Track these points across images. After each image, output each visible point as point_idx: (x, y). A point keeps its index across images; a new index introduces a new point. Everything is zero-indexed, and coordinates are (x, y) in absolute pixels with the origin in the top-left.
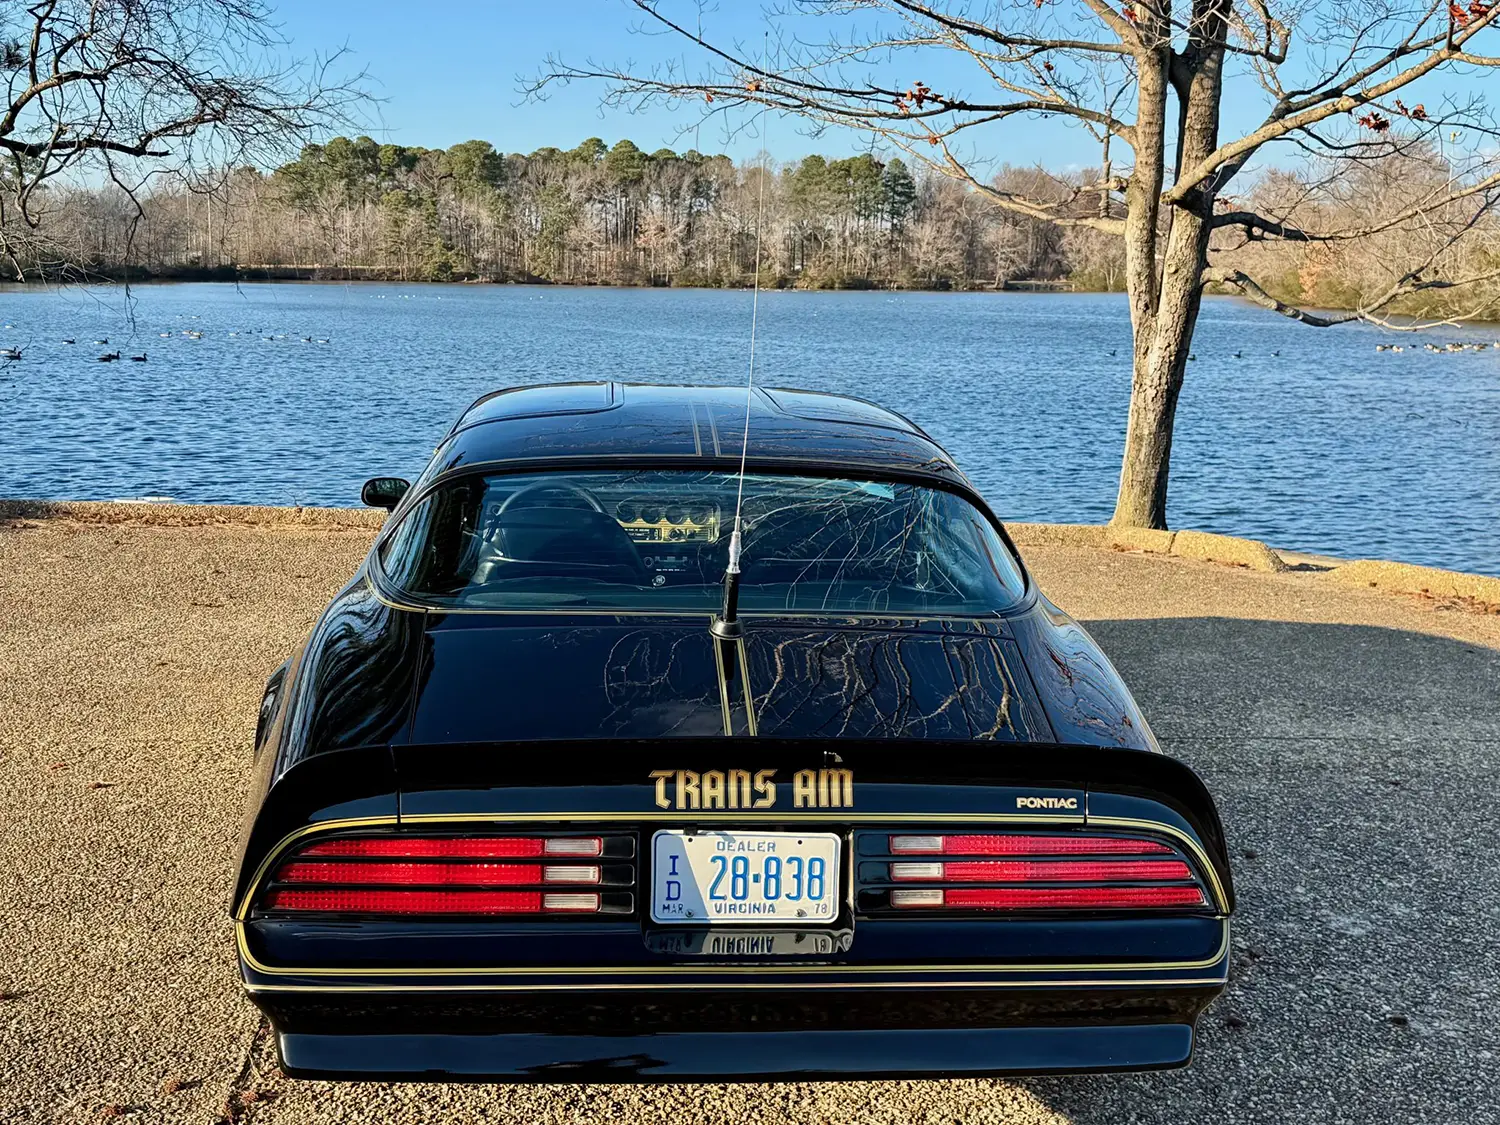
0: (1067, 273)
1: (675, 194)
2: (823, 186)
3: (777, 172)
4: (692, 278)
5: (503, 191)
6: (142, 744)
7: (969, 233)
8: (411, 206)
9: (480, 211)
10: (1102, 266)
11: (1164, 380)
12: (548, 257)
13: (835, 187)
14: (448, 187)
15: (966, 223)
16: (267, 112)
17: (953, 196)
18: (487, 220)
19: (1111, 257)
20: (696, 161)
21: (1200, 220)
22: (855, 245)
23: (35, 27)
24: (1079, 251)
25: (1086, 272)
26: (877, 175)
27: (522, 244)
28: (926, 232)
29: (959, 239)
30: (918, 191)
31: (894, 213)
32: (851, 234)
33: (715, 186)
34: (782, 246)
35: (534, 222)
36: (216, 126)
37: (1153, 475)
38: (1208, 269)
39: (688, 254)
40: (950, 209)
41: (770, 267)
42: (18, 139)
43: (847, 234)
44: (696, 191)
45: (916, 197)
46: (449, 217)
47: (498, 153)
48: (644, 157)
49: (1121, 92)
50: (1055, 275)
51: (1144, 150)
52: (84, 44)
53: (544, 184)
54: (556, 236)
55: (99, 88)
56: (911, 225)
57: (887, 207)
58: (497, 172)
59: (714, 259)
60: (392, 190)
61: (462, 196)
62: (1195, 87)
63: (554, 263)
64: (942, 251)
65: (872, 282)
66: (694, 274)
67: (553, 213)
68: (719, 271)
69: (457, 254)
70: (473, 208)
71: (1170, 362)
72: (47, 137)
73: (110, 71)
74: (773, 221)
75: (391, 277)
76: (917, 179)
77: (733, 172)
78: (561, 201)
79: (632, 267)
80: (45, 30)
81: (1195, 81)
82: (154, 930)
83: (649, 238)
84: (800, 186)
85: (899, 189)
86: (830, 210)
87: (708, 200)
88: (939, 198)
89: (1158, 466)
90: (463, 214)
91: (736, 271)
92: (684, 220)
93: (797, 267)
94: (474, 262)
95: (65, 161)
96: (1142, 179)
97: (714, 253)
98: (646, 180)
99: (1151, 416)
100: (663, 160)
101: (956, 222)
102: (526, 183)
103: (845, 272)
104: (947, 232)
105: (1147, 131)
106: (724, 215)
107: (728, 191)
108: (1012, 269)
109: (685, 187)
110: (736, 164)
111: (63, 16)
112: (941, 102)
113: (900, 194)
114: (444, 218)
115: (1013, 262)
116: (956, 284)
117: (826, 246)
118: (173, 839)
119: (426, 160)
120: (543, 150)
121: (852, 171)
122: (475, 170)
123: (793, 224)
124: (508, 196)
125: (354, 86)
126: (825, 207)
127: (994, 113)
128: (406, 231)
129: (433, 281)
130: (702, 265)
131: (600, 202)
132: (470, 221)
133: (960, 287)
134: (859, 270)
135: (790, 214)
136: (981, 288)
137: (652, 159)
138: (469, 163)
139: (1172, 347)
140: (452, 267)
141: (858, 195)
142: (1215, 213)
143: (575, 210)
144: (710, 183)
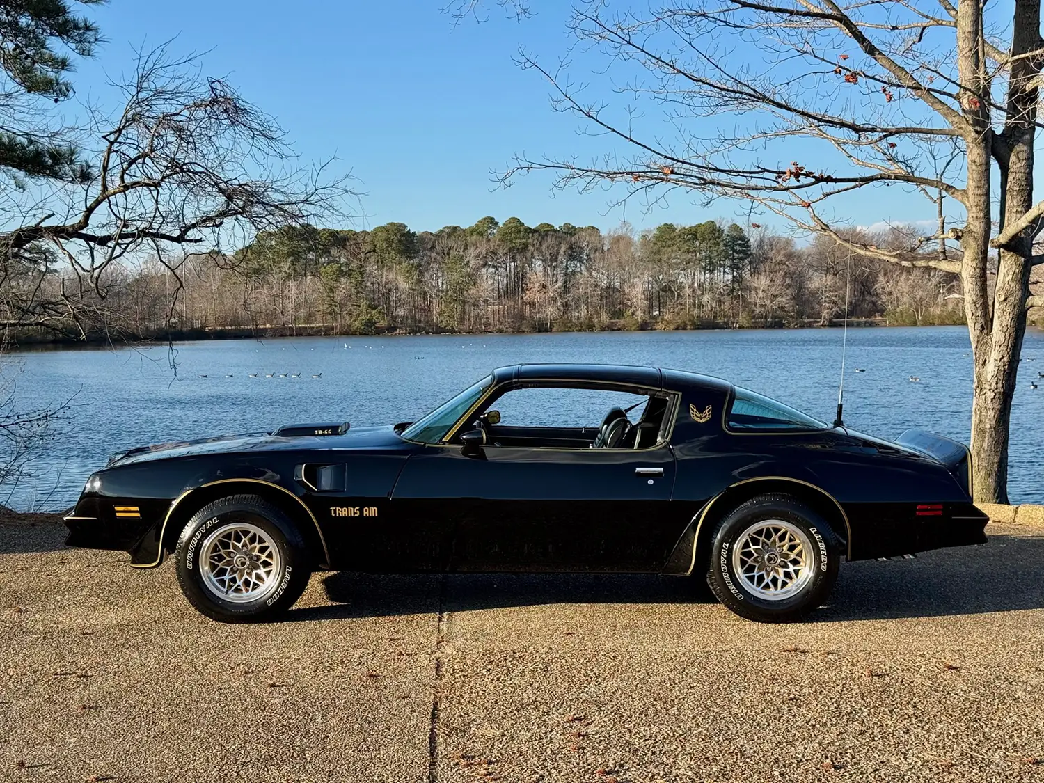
0: (882, 312)
1: (554, 258)
2: (675, 248)
3: (637, 238)
4: (569, 325)
5: (416, 261)
6: (272, 661)
7: (796, 281)
8: (343, 276)
9: (399, 278)
10: (911, 305)
11: (1000, 385)
12: (453, 311)
13: (685, 247)
14: (372, 260)
15: (794, 274)
16: (276, 206)
17: (782, 252)
18: (403, 284)
19: (918, 297)
20: (570, 231)
21: (1023, 259)
22: (703, 294)
23: (106, 149)
24: (891, 293)
25: (898, 310)
26: (719, 238)
27: (431, 302)
28: (762, 282)
29: (789, 286)
30: (753, 249)
31: (734, 267)
32: (699, 286)
33: (586, 251)
34: (643, 297)
35: (440, 284)
36: (237, 219)
37: (996, 461)
38: (1031, 297)
39: (566, 305)
40: (780, 263)
41: (633, 314)
42: (90, 233)
43: (696, 285)
44: (571, 255)
45: (752, 254)
46: (373, 284)
47: (411, 232)
48: (528, 230)
49: (948, 164)
50: (871, 313)
51: (974, 208)
52: (144, 161)
53: (449, 254)
54: (458, 295)
55: (155, 193)
56: (748, 277)
57: (728, 263)
58: (411, 246)
59: (587, 308)
60: (328, 264)
61: (383, 267)
62: (1013, 158)
63: (457, 315)
64: (775, 297)
65: (718, 323)
66: (571, 321)
67: (456, 276)
68: (591, 318)
69: (379, 313)
70: (391, 276)
71: (1004, 370)
72: (113, 230)
73: (162, 180)
74: (634, 278)
75: (326, 332)
76: (752, 240)
77: (601, 238)
78: (462, 268)
79: (521, 317)
80: (114, 151)
81: (1013, 154)
82: (329, 776)
83: (533, 295)
84: (655, 248)
85: (738, 248)
86: (681, 267)
87: (581, 261)
88: (771, 254)
89: (999, 454)
90: (384, 280)
91: (605, 317)
92: (561, 279)
93: (656, 313)
94: (394, 318)
95: (126, 248)
96: (974, 229)
97: (587, 304)
98: (531, 248)
99: (991, 413)
100: (544, 232)
101: (786, 273)
102: (434, 255)
103: (695, 316)
104: (779, 282)
105: (977, 192)
106: (594, 273)
107: (597, 254)
108: (834, 309)
109: (562, 252)
110: (603, 233)
111: (128, 141)
112: (814, 177)
113: (738, 252)
114: (369, 284)
115: (835, 303)
116: (789, 323)
117: (679, 295)
118: (319, 720)
119: (354, 239)
120: (447, 227)
121: (698, 235)
122: (393, 245)
123: (650, 279)
124: (420, 265)
125: (342, 185)
126: (677, 264)
127: (853, 184)
128: (339, 295)
129: (360, 334)
130: (576, 314)
131: (494, 267)
132: (389, 286)
133: (792, 325)
134: (706, 313)
135: (649, 270)
136: (810, 326)
137: (535, 231)
138: (388, 240)
139: (1005, 359)
140: (375, 323)
141: (704, 254)
142: (1034, 254)
143: (473, 275)
144: (582, 248)
